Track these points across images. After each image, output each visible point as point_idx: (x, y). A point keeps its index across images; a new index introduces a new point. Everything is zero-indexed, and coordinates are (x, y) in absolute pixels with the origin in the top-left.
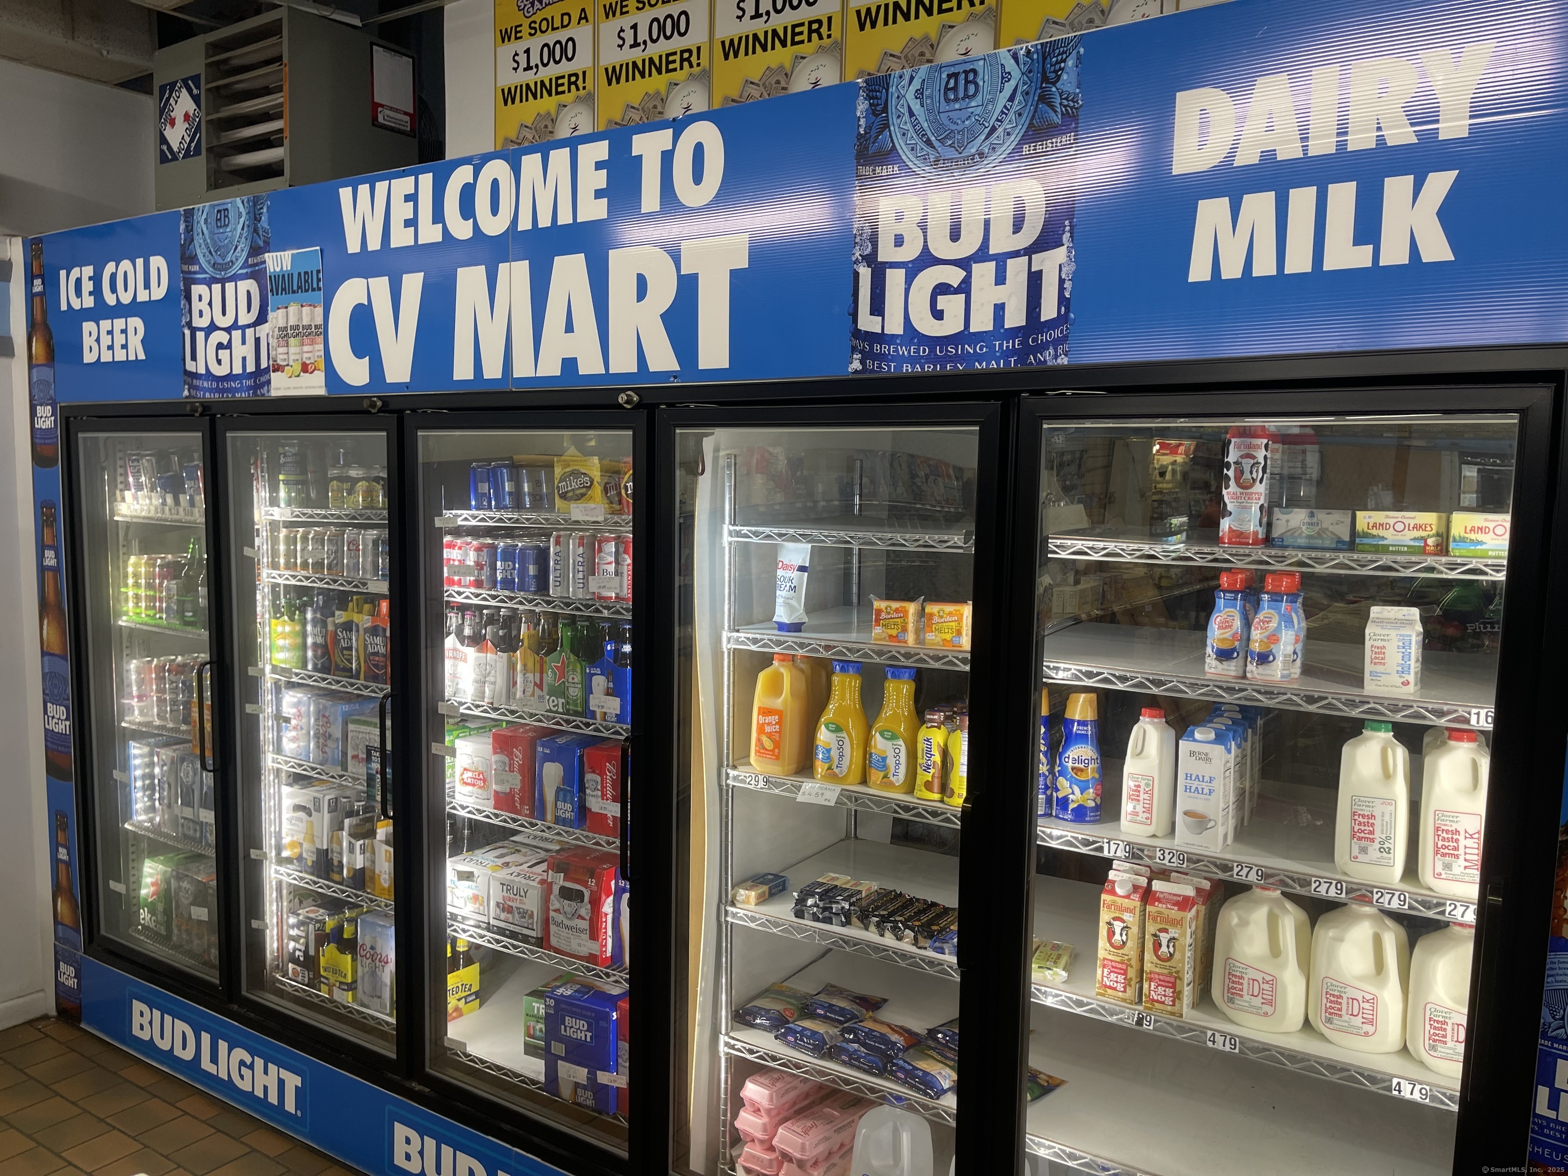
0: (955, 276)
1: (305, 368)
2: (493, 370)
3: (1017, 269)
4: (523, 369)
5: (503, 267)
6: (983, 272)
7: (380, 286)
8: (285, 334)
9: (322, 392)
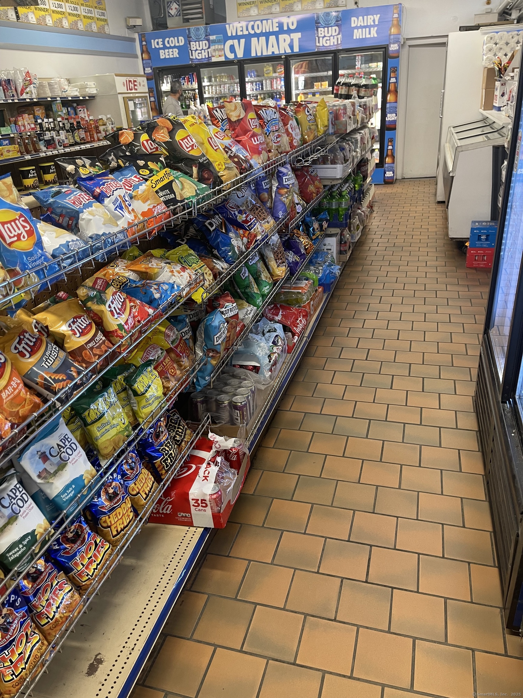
0: (328, 38)
1: (220, 56)
2: (259, 54)
3: (335, 37)
4: (265, 53)
5: (260, 38)
6: (332, 38)
7: (236, 42)
8: (215, 50)
9: (224, 60)
